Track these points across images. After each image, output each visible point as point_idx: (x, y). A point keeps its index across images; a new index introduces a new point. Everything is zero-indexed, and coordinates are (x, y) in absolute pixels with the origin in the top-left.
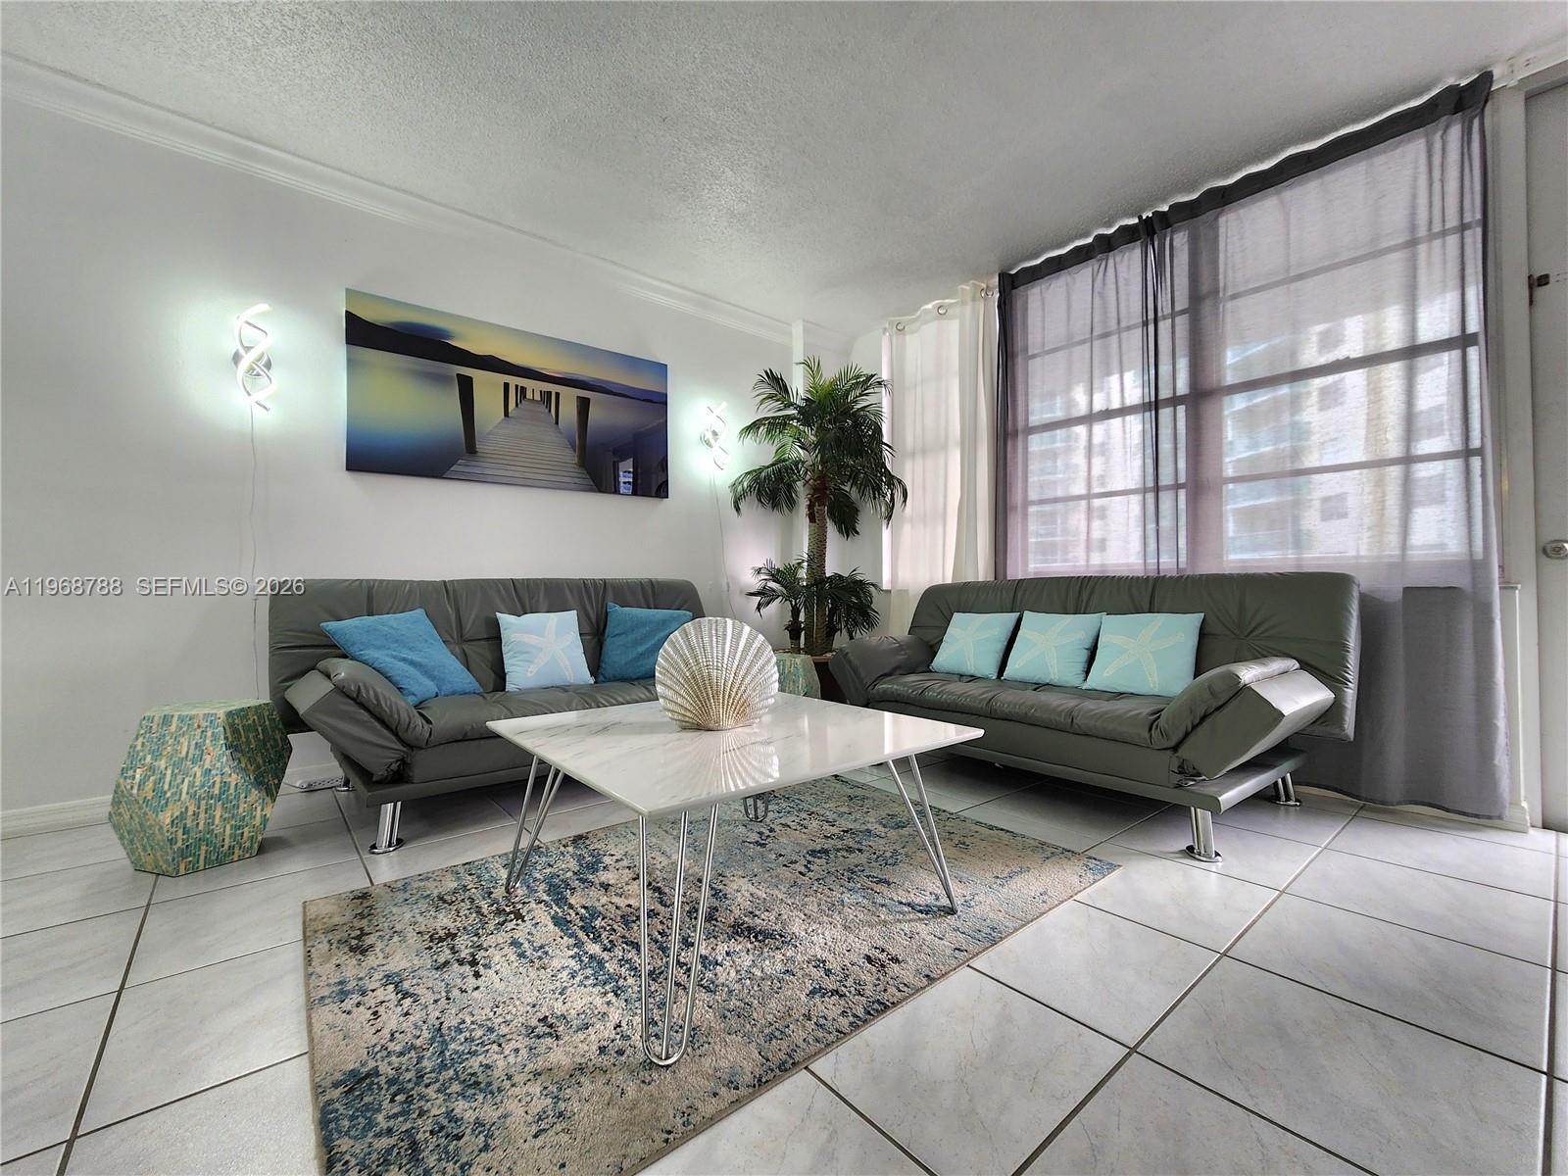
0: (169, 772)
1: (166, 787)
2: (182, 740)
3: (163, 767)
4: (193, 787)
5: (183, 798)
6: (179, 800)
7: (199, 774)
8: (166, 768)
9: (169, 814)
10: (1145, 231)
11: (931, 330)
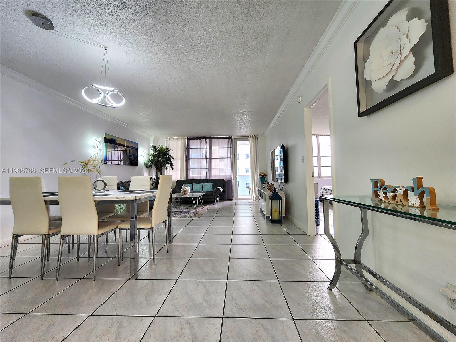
10: (205, 139)
11: (175, 141)
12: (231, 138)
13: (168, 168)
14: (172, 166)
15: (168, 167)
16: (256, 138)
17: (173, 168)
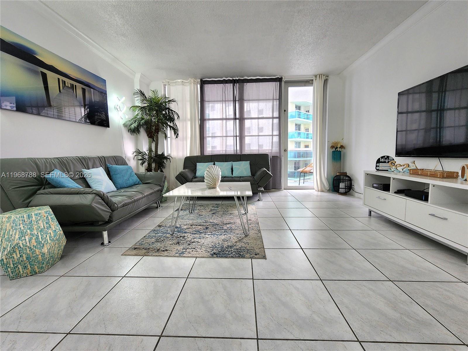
0: (39, 234)
1: (41, 240)
2: (40, 222)
3: (36, 233)
4: (51, 237)
5: (49, 242)
6: (48, 243)
7: (52, 233)
8: (38, 233)
9: (46, 248)
10: (234, 82)
11: (180, 87)
12: (279, 80)
13: (169, 135)
14: (175, 131)
15: (169, 132)
16: (326, 81)
17: (178, 134)
